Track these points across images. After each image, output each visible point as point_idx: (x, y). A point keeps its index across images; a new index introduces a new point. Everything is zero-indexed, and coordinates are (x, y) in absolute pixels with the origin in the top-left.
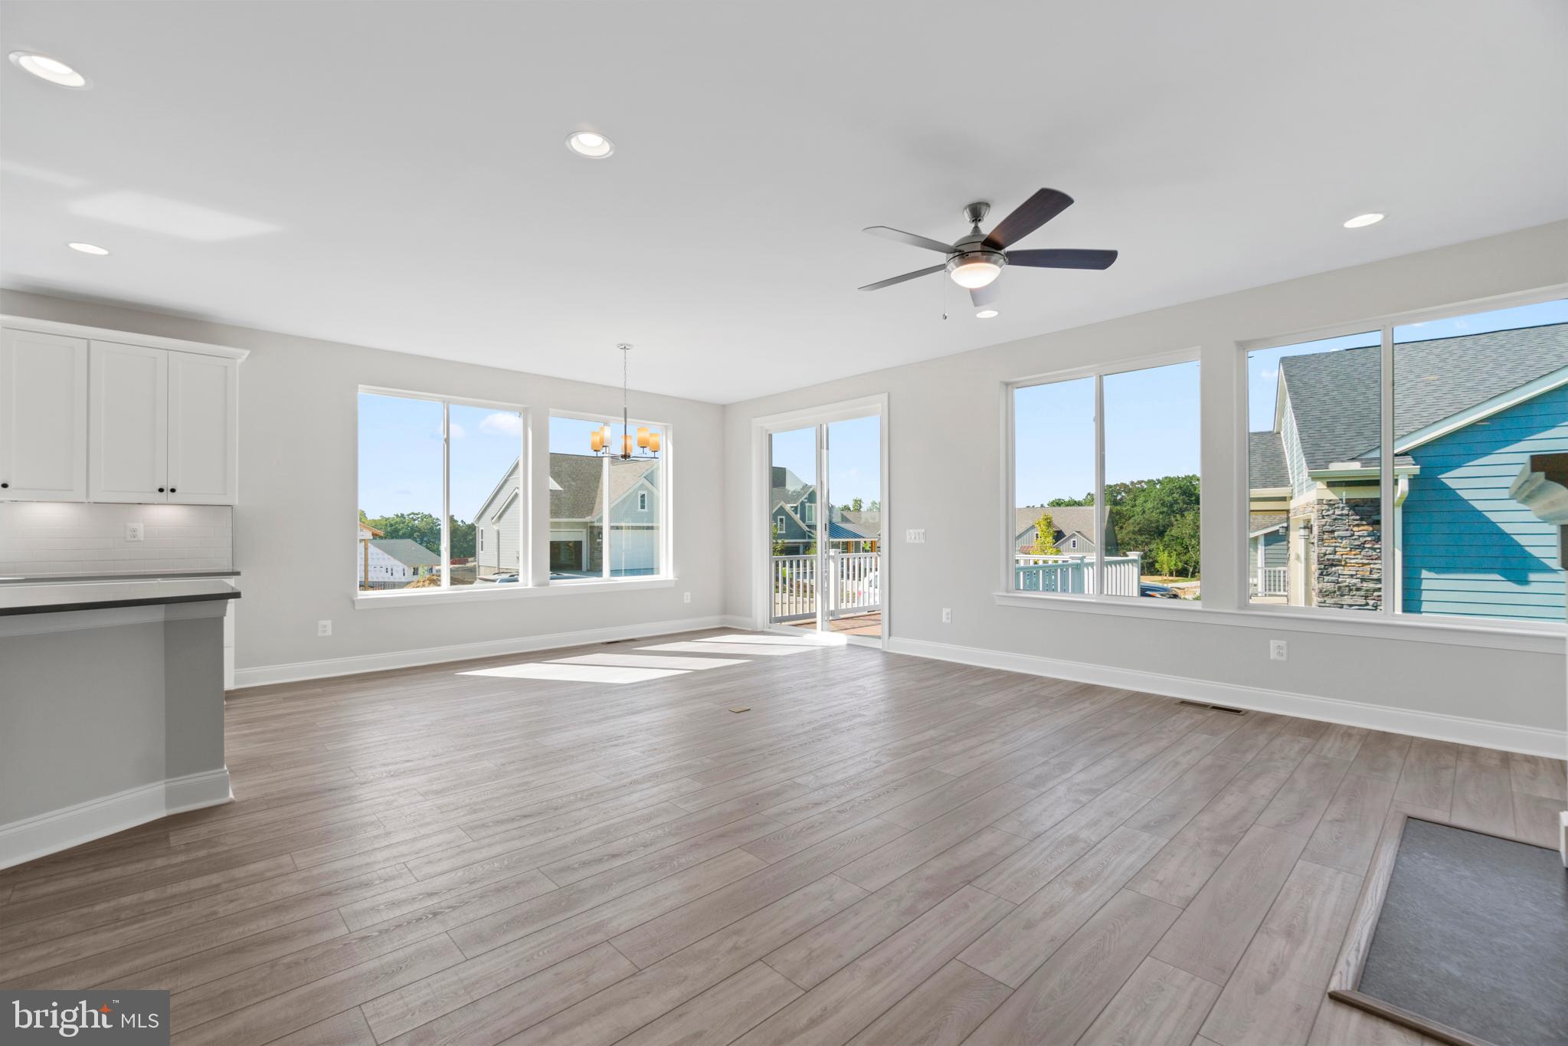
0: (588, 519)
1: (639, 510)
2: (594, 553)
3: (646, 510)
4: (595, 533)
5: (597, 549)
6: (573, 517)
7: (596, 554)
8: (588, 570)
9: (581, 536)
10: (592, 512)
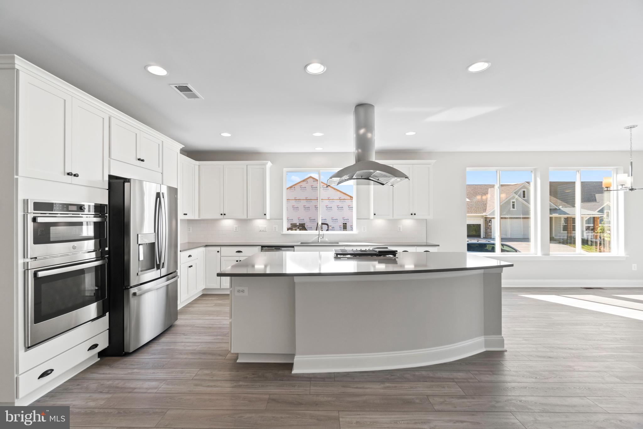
0: (484, 214)
1: (512, 209)
2: (487, 230)
3: (515, 209)
4: (488, 221)
5: (489, 228)
6: (476, 213)
7: (489, 230)
8: (484, 238)
9: (481, 222)
10: (486, 211)
